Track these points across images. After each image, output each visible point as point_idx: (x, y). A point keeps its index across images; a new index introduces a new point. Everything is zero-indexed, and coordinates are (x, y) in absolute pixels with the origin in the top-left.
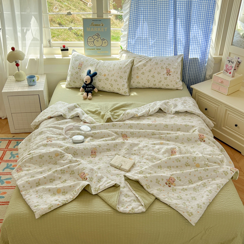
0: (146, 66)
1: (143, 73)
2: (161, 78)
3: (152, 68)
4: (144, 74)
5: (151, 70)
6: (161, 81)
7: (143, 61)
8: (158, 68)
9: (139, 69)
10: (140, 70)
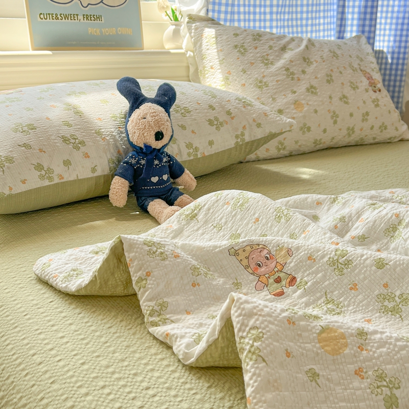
0: (312, 63)
1: (312, 87)
2: (364, 102)
3: (332, 70)
4: (316, 94)
5: (331, 76)
6: (367, 114)
7: (290, 46)
8: (345, 68)
9: (293, 74)
10: (299, 80)
